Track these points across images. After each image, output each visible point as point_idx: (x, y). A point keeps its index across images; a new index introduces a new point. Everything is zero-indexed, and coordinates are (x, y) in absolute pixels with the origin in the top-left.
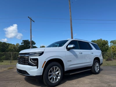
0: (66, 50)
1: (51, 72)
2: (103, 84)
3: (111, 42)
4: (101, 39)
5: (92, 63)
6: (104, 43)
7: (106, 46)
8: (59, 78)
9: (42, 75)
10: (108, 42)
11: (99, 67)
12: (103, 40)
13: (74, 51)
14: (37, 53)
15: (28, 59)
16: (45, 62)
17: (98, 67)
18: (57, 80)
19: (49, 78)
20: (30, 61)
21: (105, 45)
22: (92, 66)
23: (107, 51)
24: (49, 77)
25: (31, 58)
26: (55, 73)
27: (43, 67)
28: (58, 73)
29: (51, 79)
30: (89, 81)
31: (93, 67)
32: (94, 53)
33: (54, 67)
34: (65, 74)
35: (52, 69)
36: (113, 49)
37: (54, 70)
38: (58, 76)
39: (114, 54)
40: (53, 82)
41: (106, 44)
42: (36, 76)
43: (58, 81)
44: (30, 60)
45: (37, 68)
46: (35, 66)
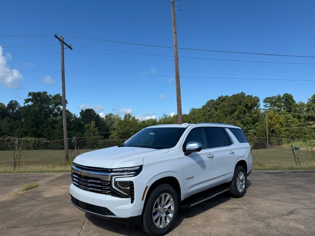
0: (182, 154)
1: (156, 206)
2: (256, 221)
3: (265, 101)
4: (242, 93)
5: (232, 175)
6: (250, 105)
7: (253, 111)
8: (171, 215)
9: (141, 214)
10: (258, 100)
11: (244, 182)
12: (246, 95)
13: (198, 155)
14: (129, 169)
15: (111, 182)
16: (147, 187)
17: (242, 181)
18: (168, 221)
19: (154, 220)
20: (114, 187)
21: (251, 108)
22: (231, 182)
23: (256, 124)
24: (153, 217)
25: (117, 180)
26: (163, 207)
27: (142, 200)
28: (170, 208)
29: (156, 221)
30: (229, 216)
31: (233, 182)
32: (236, 151)
33: (163, 195)
34: (181, 207)
35: (158, 200)
36: (271, 118)
37: (163, 202)
38: (167, 213)
39: (273, 132)
40: (161, 226)
41: (255, 106)
42: (131, 218)
43: (170, 223)
44: (116, 185)
45: (132, 202)
46: (126, 197)
